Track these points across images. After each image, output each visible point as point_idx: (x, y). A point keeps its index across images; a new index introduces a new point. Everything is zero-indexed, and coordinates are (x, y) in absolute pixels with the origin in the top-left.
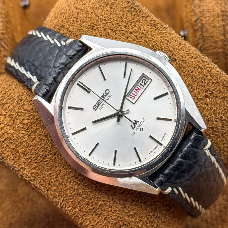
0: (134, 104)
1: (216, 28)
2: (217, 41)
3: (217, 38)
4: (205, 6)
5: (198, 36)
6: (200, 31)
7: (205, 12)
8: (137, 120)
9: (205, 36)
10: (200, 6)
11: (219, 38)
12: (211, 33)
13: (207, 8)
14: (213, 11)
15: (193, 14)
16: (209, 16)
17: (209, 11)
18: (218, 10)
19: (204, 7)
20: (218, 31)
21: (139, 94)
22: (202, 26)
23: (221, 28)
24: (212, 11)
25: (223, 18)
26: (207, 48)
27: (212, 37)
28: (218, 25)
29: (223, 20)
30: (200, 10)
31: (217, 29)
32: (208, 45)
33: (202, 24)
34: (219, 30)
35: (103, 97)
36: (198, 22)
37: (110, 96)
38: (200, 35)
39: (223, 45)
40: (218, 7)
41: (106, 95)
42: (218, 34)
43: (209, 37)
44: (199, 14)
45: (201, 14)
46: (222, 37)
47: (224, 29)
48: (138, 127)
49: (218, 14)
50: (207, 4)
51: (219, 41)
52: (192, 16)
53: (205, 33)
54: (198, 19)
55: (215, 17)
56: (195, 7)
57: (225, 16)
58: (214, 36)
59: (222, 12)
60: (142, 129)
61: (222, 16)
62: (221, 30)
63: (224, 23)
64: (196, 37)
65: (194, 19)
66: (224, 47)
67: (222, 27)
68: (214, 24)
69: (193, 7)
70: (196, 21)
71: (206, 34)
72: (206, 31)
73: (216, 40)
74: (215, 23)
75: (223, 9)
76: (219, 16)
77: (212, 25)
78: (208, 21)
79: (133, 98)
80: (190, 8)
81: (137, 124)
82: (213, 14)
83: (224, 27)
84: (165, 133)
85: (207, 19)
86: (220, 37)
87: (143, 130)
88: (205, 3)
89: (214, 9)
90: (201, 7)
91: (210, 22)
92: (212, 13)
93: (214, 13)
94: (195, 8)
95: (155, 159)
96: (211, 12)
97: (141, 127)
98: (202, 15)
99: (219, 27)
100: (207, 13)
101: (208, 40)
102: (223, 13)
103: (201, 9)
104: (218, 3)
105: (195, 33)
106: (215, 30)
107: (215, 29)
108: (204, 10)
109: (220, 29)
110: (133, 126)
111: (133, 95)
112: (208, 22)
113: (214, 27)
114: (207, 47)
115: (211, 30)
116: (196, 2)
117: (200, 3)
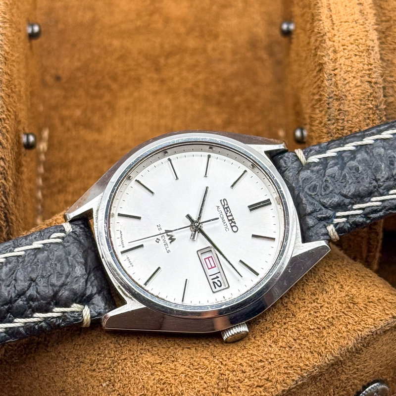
116: (334, 112)
117: (339, 114)
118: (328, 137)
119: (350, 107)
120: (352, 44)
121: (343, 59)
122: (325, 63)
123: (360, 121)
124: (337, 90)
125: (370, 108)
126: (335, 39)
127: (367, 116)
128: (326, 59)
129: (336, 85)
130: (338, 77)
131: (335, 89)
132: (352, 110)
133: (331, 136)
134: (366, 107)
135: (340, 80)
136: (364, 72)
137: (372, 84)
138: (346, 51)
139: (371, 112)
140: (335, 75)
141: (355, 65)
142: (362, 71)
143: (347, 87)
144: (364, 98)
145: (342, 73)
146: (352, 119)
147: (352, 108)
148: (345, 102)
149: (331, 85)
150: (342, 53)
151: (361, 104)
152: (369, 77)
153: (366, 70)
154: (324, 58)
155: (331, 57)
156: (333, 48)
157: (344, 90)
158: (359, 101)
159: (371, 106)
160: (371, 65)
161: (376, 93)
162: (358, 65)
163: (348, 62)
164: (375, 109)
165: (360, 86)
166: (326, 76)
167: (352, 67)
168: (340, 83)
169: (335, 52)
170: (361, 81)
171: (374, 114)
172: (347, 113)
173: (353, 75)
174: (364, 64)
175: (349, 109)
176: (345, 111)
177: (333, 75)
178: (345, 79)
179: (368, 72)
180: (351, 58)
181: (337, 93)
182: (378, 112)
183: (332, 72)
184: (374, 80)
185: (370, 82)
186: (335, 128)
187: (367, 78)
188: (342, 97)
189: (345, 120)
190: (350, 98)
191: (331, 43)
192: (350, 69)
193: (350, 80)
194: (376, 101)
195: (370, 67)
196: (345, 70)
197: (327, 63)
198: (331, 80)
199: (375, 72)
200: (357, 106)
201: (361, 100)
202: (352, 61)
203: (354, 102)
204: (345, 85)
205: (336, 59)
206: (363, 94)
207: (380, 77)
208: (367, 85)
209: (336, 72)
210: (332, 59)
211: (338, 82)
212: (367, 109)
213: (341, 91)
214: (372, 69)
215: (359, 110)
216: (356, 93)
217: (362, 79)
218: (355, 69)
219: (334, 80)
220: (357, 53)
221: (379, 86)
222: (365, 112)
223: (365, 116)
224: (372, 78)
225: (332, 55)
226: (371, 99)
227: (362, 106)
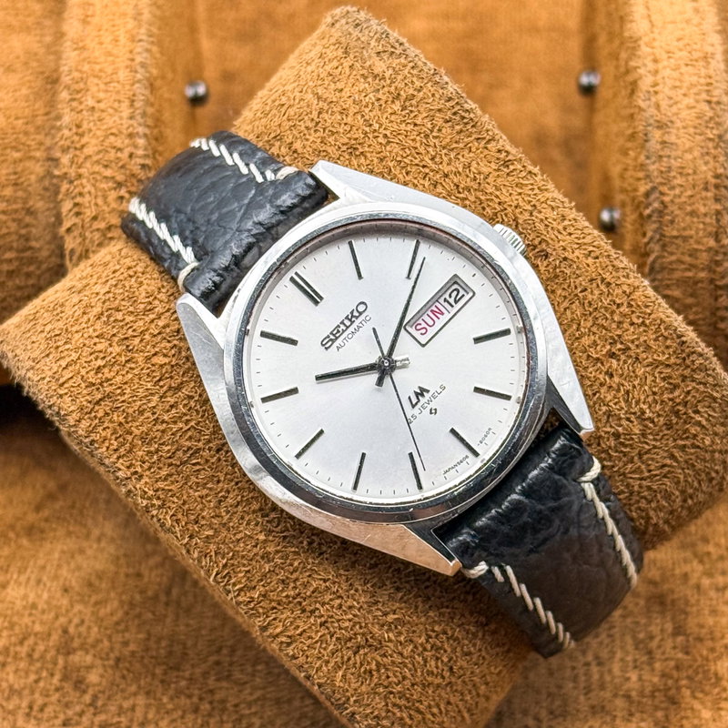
0: (423, 346)
1: (698, 217)
2: (696, 250)
3: (698, 242)
4: (675, 159)
5: (649, 234)
6: (655, 222)
7: (673, 174)
8: (425, 387)
9: (667, 234)
10: (661, 157)
11: (703, 244)
12: (684, 229)
13: (679, 165)
14: (695, 173)
15: (641, 175)
16: (682, 186)
17: (685, 171)
18: (705, 172)
19: (672, 161)
20: (701, 226)
21: (439, 324)
22: (662, 209)
23: (711, 218)
24: (690, 171)
25: (717, 192)
26: (670, 267)
27: (685, 239)
28: (703, 210)
29: (717, 200)
30: (662, 166)
31: (702, 220)
32: (673, 258)
33: (662, 202)
34: (704, 223)
35: (350, 320)
36: (652, 197)
37: (368, 318)
38: (655, 231)
39: (711, 261)
40: (706, 163)
41: (357, 314)
42: (701, 233)
43: (676, 237)
44: (657, 177)
45: (663, 178)
46: (712, 243)
47: (718, 221)
48: (426, 405)
49: (707, 183)
50: (679, 153)
51: (701, 250)
52: (639, 179)
53: (667, 226)
54: (654, 189)
55: (697, 188)
56: (648, 158)
57: (723, 189)
58: (691, 237)
59: (717, 176)
60: (436, 409)
61: (717, 187)
62: (711, 224)
63: (719, 207)
64: (644, 235)
65: (643, 189)
66: (713, 266)
67: (714, 217)
68: (694, 207)
69: (642, 158)
70: (647, 194)
71: (670, 229)
72: (672, 222)
73: (696, 246)
74: (697, 205)
75: (721, 171)
76: (709, 187)
77: (689, 209)
78: (679, 197)
79: (424, 331)
80: (636, 159)
81: (423, 395)
82: (693, 180)
83: (719, 217)
84: (490, 429)
85: (677, 191)
86: (705, 240)
87: (436, 413)
88: (676, 150)
89: (695, 166)
90: (665, 159)
91: (683, 199)
92: (690, 178)
93: (696, 177)
94: (648, 161)
95: (456, 486)
96: (689, 174)
97: (433, 405)
98: (666, 181)
99: (705, 215)
100: (678, 176)
101: (674, 246)
102: (718, 181)
103: (664, 164)
104: (707, 153)
105: (642, 225)
106: (693, 222)
107: (695, 220)
108: (670, 167)
109: (708, 220)
110: (414, 401)
111: (424, 325)
112: (677, 200)
113: (693, 213)
114: (671, 263)
115: (684, 220)
116: (653, 145)
117: (662, 149)
118: (646, 184)
119: (679, 138)
120: (681, 50)
121: (668, 70)
122: (641, 78)
123: (695, 158)
124: (658, 114)
125: (710, 139)
126: (656, 44)
127: (705, 150)
128: (641, 71)
129: (658, 106)
130: (660, 96)
131: (656, 112)
132: (683, 142)
133: (651, 182)
134: (702, 137)
135: (663, 99)
136: (700, 87)
137: (713, 105)
138: (672, 60)
139: (711, 145)
140: (656, 93)
141: (686, 78)
142: (695, 86)
143: (674, 109)
144: (700, 124)
145: (666, 90)
146: (683, 155)
147: (683, 140)
148: (671, 130)
149: (649, 106)
150: (665, 63)
151: (695, 134)
152: (708, 95)
153: (702, 85)
154: (638, 70)
155: (648, 69)
156: (652, 57)
157: (670, 114)
158: (692, 130)
159: (712, 136)
160: (710, 77)
161: (718, 116)
162: (691, 79)
163: (675, 74)
164: (717, 140)
165: (694, 107)
166: (641, 95)
167: (681, 81)
168: (664, 104)
169: (655, 61)
170: (697, 101)
171: (715, 148)
172: (674, 147)
173: (683, 91)
174: (700, 77)
175: (677, 141)
176: (672, 144)
177: (652, 93)
178: (670, 98)
179: (706, 88)
180: (679, 69)
181: (658, 119)
182: (722, 144)
183: (652, 90)
184: (715, 99)
185: (709, 102)
186: (657, 169)
187: (704, 96)
188: (666, 125)
189: (672, 157)
190: (679, 124)
191: (648, 50)
192: (678, 84)
193: (678, 99)
194: (718, 129)
195: (709, 81)
196: (670, 86)
197: (644, 78)
198: (649, 99)
199: (716, 88)
200: (690, 135)
201: (695, 127)
202: (681, 74)
203: (685, 131)
204: (671, 106)
205: (656, 72)
206: (698, 118)
207: (724, 96)
208: (705, 107)
209: (656, 89)
210: (650, 72)
211: (661, 103)
212: (704, 141)
213: (665, 115)
214: (711, 84)
215: (693, 142)
216: (688, 117)
217: (697, 97)
218: (685, 85)
219: (653, 99)
220: (689, 63)
221: (722, 107)
222: (703, 144)
223: (702, 151)
224: (712, 96)
225: (651, 66)
226: (711, 125)
227: (698, 137)
